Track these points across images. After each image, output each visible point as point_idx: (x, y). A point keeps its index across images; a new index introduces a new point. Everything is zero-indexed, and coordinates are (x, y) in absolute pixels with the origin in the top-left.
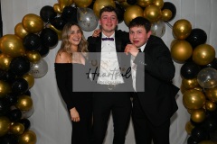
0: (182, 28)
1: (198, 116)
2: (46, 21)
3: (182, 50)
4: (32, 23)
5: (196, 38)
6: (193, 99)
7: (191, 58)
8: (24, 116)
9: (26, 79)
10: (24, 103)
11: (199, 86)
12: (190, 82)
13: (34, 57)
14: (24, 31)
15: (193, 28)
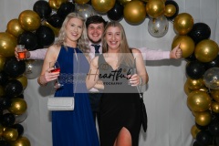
0: (184, 22)
1: (202, 119)
2: (41, 17)
3: (184, 46)
4: (29, 20)
5: (198, 33)
6: (198, 101)
7: (193, 54)
8: (17, 119)
9: (20, 80)
10: (18, 106)
11: (204, 87)
12: (195, 82)
14: (17, 28)
15: (195, 22)
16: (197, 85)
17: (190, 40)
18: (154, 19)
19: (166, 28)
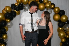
1: (63, 40)
3: (57, 17)
4: (8, 9)
5: (61, 13)
6: (62, 34)
7: (60, 20)
8: (4, 41)
10: (5, 37)
13: (8, 21)
15: (60, 10)
16: (62, 29)
17: (59, 15)
18: (48, 9)
19: (52, 12)
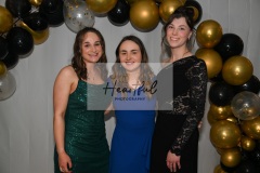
0: (210, 32)
5: (229, 46)
6: (224, 134)
7: (220, 74)
11: (232, 116)
12: (221, 109)
15: (224, 33)
16: (224, 113)
